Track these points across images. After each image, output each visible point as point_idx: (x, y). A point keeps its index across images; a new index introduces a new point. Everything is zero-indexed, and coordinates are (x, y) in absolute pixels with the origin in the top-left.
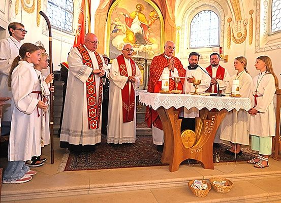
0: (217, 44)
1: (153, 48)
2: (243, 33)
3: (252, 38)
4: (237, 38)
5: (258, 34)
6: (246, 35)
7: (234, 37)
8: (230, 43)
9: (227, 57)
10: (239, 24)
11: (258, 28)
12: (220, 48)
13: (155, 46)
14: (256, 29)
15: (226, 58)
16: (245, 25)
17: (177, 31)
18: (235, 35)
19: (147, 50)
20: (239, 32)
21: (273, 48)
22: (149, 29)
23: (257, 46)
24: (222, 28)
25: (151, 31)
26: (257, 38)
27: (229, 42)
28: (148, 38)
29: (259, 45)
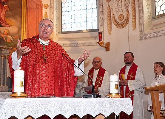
0: (96, 28)
1: (10, 32)
2: (125, 16)
3: (135, 21)
4: (118, 21)
5: (141, 17)
6: (128, 18)
7: (116, 20)
8: (111, 26)
9: (108, 44)
10: (120, 4)
11: (141, 10)
12: (100, 33)
13: (13, 29)
14: (139, 11)
15: (107, 47)
16: (127, 6)
17: (44, 10)
18: (117, 18)
19: (2, 35)
20: (120, 13)
21: (159, 34)
22: (5, 5)
23: (142, 31)
24: (101, 9)
25: (8, 9)
26: (141, 22)
27: (109, 26)
28: (3, 18)
29: (144, 31)
